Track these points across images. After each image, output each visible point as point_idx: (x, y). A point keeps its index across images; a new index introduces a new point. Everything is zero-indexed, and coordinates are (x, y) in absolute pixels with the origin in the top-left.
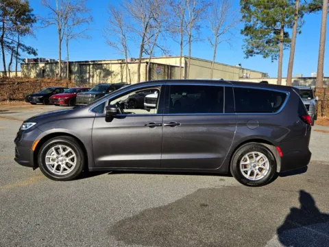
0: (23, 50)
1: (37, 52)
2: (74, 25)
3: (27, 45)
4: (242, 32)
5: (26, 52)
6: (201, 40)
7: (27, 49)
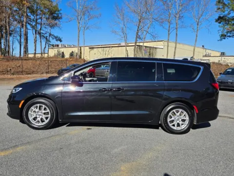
0: (53, 39)
1: (62, 39)
2: (89, 19)
3: (56, 35)
4: (217, 21)
5: (55, 40)
6: (184, 27)
7: (56, 37)
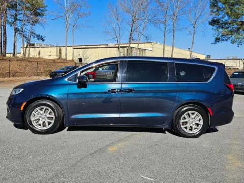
0: (34, 37)
3: (37, 33)
4: (210, 23)
5: (36, 38)
7: (38, 36)
